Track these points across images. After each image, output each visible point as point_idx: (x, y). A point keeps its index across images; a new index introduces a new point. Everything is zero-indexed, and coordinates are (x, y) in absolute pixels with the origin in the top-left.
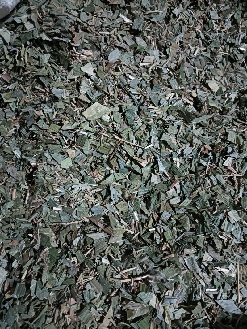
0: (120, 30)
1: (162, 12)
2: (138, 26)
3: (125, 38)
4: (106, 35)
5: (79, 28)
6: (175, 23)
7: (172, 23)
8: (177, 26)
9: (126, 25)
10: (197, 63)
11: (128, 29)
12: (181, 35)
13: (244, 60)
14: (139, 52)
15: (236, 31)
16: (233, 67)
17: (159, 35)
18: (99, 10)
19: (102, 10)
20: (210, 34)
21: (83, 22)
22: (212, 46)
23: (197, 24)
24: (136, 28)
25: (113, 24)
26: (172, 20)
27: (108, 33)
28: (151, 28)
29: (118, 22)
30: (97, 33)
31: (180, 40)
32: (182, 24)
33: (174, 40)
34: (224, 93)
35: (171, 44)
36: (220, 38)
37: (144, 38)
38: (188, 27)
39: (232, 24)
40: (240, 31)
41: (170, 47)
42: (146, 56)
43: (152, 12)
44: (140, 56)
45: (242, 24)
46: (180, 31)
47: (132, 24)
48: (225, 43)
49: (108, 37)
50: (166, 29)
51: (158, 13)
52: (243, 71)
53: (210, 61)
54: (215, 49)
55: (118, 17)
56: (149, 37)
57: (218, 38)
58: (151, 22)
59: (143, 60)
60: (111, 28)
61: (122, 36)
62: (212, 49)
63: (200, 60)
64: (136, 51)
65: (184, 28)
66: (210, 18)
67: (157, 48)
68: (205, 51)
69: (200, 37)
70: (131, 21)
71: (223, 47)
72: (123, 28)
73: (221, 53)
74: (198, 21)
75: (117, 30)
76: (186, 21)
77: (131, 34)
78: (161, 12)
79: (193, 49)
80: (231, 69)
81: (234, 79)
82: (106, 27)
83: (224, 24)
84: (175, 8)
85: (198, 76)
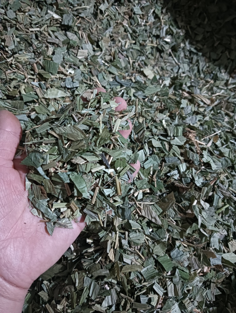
0: (50, 26)
1: (90, 8)
2: (67, 22)
3: (56, 34)
4: (37, 32)
5: (7, 26)
6: (103, 18)
7: (100, 18)
8: (105, 21)
9: (56, 21)
10: (130, 55)
11: (58, 25)
12: (111, 29)
13: (170, 50)
14: (72, 47)
15: (159, 24)
16: (161, 57)
17: (90, 30)
18: (26, 7)
19: (29, 7)
20: (137, 28)
21: (10, 19)
22: (140, 39)
23: (124, 20)
24: (66, 24)
25: (42, 20)
26: (100, 16)
27: (38, 29)
28: (80, 23)
29: (47, 18)
30: (27, 30)
31: (110, 35)
32: (109, 19)
33: (105, 34)
34: (158, 80)
35: (102, 39)
36: (146, 31)
37: (76, 33)
38: (116, 23)
39: (155, 18)
40: (163, 24)
41: (102, 41)
42: (79, 50)
43: (79, 7)
44: (73, 51)
45: (163, 19)
46: (108, 26)
47: (62, 20)
48: (152, 36)
49: (39, 33)
50: (96, 24)
51: (85, 9)
52: (171, 60)
53: (141, 52)
54: (143, 42)
55: (47, 13)
56: (80, 32)
57: (144, 32)
58: (80, 17)
59: (77, 54)
60: (41, 25)
61: (53, 31)
62: (141, 42)
63: (131, 52)
64: (69, 46)
65: (112, 23)
66: (134, 14)
67: (89, 42)
68: (135, 44)
69: (128, 31)
70: (60, 17)
71: (150, 39)
72: (54, 24)
73: (149, 45)
74: (123, 17)
75: (48, 27)
76: (113, 17)
77: (62, 30)
78: (88, 7)
79: (123, 42)
80: (160, 59)
81: (165, 68)
82: (36, 24)
83: (148, 18)
84: (100, 4)
85: (133, 67)
